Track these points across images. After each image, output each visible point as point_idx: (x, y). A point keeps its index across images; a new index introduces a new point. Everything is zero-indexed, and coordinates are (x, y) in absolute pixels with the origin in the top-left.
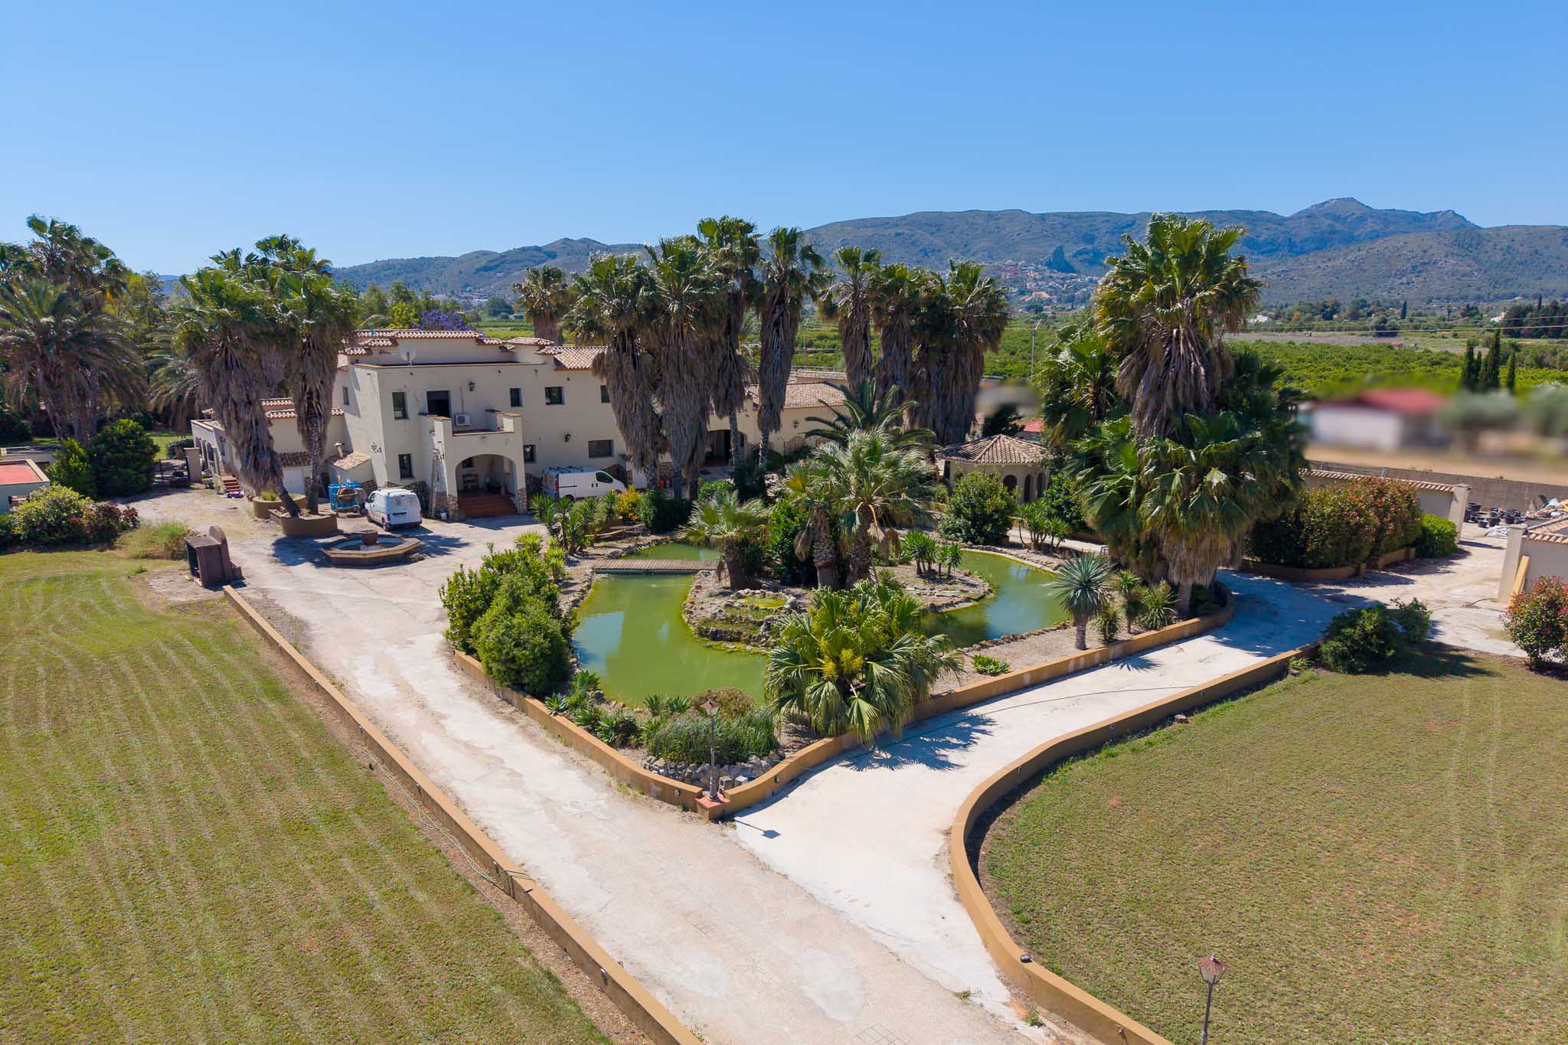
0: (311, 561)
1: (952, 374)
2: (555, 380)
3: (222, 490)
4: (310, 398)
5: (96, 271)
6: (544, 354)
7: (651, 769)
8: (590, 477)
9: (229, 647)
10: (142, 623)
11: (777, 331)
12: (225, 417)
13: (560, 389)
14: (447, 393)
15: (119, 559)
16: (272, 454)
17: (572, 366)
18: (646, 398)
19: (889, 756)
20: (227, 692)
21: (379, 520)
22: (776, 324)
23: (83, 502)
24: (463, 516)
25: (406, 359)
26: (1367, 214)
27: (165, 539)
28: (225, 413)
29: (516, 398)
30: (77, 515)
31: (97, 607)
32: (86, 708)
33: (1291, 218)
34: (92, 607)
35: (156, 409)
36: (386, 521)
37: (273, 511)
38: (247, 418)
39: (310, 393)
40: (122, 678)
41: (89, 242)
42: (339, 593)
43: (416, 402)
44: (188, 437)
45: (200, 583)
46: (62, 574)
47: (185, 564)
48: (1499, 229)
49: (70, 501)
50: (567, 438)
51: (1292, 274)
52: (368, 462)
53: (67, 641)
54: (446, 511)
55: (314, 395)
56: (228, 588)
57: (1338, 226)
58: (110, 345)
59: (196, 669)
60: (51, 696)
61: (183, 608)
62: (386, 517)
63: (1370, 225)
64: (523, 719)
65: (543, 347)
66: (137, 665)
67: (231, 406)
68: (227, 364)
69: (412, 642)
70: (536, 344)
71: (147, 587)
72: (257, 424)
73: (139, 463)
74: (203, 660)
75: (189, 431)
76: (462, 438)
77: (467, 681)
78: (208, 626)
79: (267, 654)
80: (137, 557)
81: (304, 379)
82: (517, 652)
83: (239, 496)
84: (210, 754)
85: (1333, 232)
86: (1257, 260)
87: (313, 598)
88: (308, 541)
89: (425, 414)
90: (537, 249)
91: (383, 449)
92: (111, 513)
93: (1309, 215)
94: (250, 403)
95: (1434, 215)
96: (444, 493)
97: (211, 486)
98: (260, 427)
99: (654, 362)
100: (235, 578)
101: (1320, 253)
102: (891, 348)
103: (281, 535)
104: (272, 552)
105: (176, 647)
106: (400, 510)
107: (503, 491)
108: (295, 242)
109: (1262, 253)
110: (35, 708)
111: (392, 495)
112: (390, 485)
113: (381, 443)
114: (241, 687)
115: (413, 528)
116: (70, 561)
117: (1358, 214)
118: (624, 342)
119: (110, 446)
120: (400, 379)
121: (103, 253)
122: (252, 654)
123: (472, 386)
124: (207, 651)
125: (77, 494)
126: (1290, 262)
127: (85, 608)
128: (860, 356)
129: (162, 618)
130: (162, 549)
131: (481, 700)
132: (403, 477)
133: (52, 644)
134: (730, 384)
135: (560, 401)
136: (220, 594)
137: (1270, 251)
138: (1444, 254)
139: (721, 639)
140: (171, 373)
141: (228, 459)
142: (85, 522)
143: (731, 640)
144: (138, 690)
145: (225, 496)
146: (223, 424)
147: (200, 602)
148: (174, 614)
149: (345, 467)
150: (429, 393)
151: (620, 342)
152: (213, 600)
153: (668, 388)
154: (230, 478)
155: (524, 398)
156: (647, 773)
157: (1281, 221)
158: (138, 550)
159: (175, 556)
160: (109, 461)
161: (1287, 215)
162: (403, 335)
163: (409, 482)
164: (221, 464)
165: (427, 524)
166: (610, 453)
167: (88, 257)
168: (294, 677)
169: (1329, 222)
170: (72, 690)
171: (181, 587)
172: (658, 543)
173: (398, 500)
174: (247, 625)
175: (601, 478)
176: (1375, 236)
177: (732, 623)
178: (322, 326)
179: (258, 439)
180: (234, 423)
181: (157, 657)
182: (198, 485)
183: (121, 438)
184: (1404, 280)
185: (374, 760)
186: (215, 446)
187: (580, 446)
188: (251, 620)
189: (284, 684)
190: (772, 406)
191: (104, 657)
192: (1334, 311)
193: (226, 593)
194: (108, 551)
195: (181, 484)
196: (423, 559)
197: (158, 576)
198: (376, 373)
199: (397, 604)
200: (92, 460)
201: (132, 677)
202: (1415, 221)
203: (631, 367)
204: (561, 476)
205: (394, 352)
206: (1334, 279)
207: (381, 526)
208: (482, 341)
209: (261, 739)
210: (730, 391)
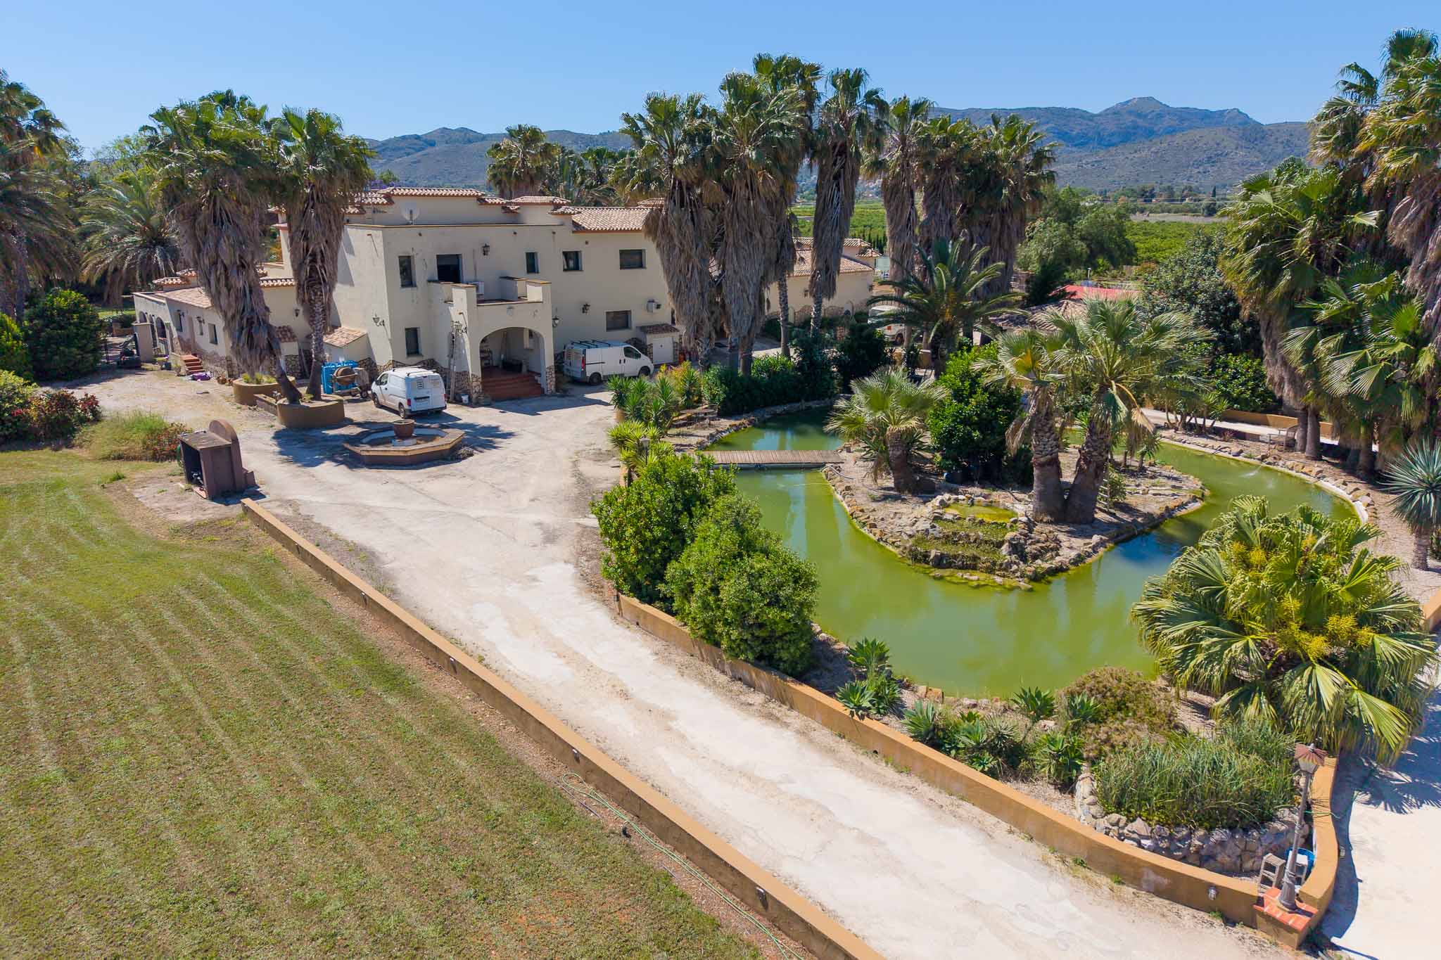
0: (332, 459)
1: (997, 235)
2: (573, 243)
3: (183, 372)
4: (314, 261)
5: (24, 123)
6: (563, 213)
7: (1121, 837)
8: (617, 352)
9: (277, 590)
10: (145, 557)
11: (838, 185)
12: (213, 282)
13: (577, 254)
14: (458, 257)
15: (82, 461)
16: (269, 327)
17: (593, 227)
18: (705, 261)
19: (1408, 779)
20: (313, 676)
21: (395, 406)
22: (837, 177)
23: (29, 390)
24: (489, 400)
25: (407, 217)
26: (1165, 111)
27: (142, 435)
28: (212, 279)
29: (532, 264)
30: (22, 406)
31: (73, 532)
32: (105, 715)
33: (1100, 115)
34: (66, 533)
35: (88, 281)
36: (406, 407)
37: (261, 396)
38: (240, 285)
39: (314, 255)
40: (143, 654)
41: (16, 88)
42: (392, 504)
43: (425, 269)
44: (127, 313)
45: (203, 494)
46: (13, 483)
47: (175, 466)
48: (1279, 125)
49: (14, 389)
50: (585, 308)
51: (1104, 164)
52: (365, 338)
53: (44, 589)
54: (466, 393)
55: (319, 257)
56: (247, 501)
57: (1140, 122)
58: (46, 206)
59: (250, 634)
60: (45, 694)
61: (191, 530)
62: (404, 402)
63: (1167, 122)
64: (796, 719)
65: (558, 206)
66: (158, 628)
67: (220, 270)
68: (216, 220)
69: (535, 579)
70: (552, 203)
71: (129, 498)
72: (251, 292)
73: (84, 341)
74: (252, 617)
75: (130, 304)
76: (488, 308)
77: (659, 645)
78: (239, 560)
79: (343, 607)
80: (107, 458)
81: (306, 238)
82: (772, 614)
83: (205, 378)
84: (340, 810)
85: (1136, 127)
86: (1072, 152)
87: (362, 512)
88: (314, 433)
89: (434, 281)
90: (417, 137)
91: (387, 323)
92: (65, 403)
93: (1115, 112)
94: (243, 266)
95: (1221, 113)
96: (465, 373)
97: (168, 367)
98: (255, 298)
99: (713, 219)
100: (247, 486)
101: (1128, 145)
102: (936, 207)
103: (279, 425)
104: (277, 449)
105: (204, 594)
106: (423, 393)
107: (524, 369)
108: (244, 99)
109: (1076, 146)
110: (21, 718)
111: (412, 376)
112: (396, 364)
113: (386, 317)
114: (331, 667)
115: (437, 414)
116: (18, 465)
117: (1157, 111)
118: (681, 194)
119: (49, 321)
120: (408, 242)
121: (32, 102)
122: (320, 604)
123: (486, 250)
124: (254, 603)
125: (22, 380)
126: (1102, 153)
127: (56, 532)
128: (906, 215)
129: (166, 547)
130: (139, 447)
131: (701, 677)
132: (409, 354)
133: (24, 594)
134: (782, 246)
135: (577, 268)
136: (236, 510)
137: (1082, 144)
138: (1234, 147)
139: (949, 566)
140: (106, 239)
141: (186, 335)
142: (33, 412)
143: (964, 567)
144: (176, 677)
145: (189, 377)
146: (209, 292)
147: (212, 522)
148: (183, 541)
149: (337, 343)
150: (438, 257)
151: (677, 196)
152: (227, 518)
153: (730, 250)
154: (190, 357)
155: (541, 263)
156: (1113, 843)
157: (1091, 117)
158: (106, 450)
159: (158, 457)
160: (50, 338)
161: (1096, 112)
162: (395, 192)
163: (416, 359)
164: (176, 341)
165: (452, 410)
166: (626, 325)
167: (15, 104)
168: (400, 645)
169: (1132, 118)
170: (74, 679)
171: (179, 500)
172: (737, 428)
173: (420, 382)
174: (291, 557)
175: (628, 352)
176: (1172, 131)
177: (955, 543)
178: (330, 175)
179: (253, 310)
180: (224, 290)
181: (186, 614)
182: (149, 366)
183: (61, 311)
184: (1201, 169)
185: (626, 819)
186: (167, 320)
187: (598, 318)
188: (299, 550)
189: (391, 660)
190: (827, 269)
191: (107, 616)
192: (1153, 196)
193: (247, 510)
194: (65, 451)
195: (130, 364)
196: (471, 455)
197: (143, 483)
198: (380, 233)
199: (478, 519)
200: (27, 338)
201: (158, 651)
202: (1206, 117)
203: (690, 224)
204: (588, 351)
205: (390, 210)
206: (1141, 168)
207: (397, 413)
208: (484, 200)
209: (409, 773)
210: (783, 253)
